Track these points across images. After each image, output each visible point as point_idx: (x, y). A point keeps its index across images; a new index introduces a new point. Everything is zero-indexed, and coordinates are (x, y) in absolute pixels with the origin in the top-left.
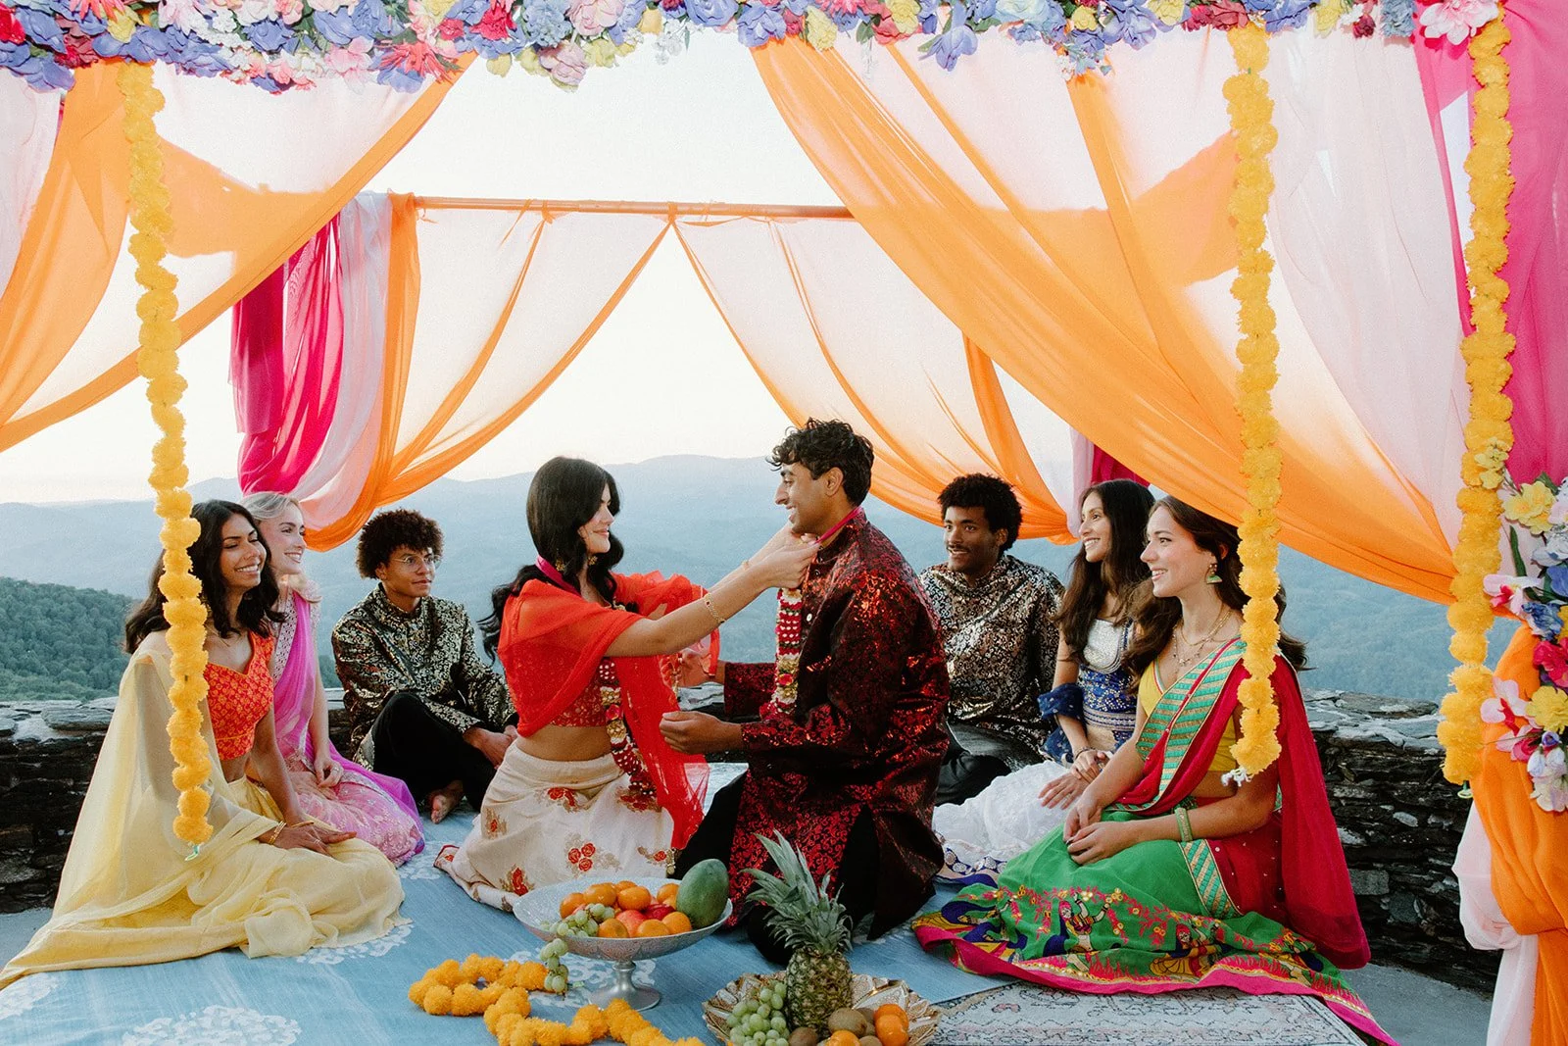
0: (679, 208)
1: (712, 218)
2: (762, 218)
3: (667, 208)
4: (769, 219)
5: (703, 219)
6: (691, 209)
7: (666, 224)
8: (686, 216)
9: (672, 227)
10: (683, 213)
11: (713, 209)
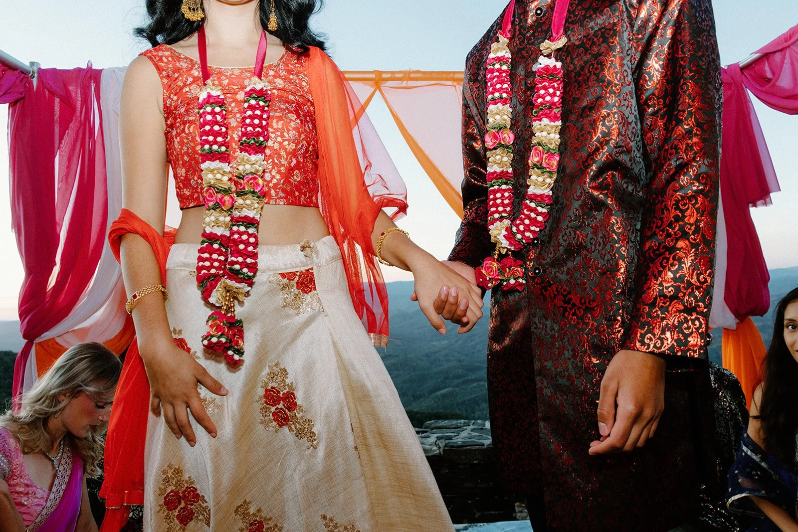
0: (384, 76)
1: (411, 83)
2: (450, 83)
3: (373, 76)
4: (455, 84)
5: (404, 84)
6: (393, 76)
7: (372, 90)
8: (391, 82)
9: (378, 93)
10: (386, 80)
11: (412, 75)
